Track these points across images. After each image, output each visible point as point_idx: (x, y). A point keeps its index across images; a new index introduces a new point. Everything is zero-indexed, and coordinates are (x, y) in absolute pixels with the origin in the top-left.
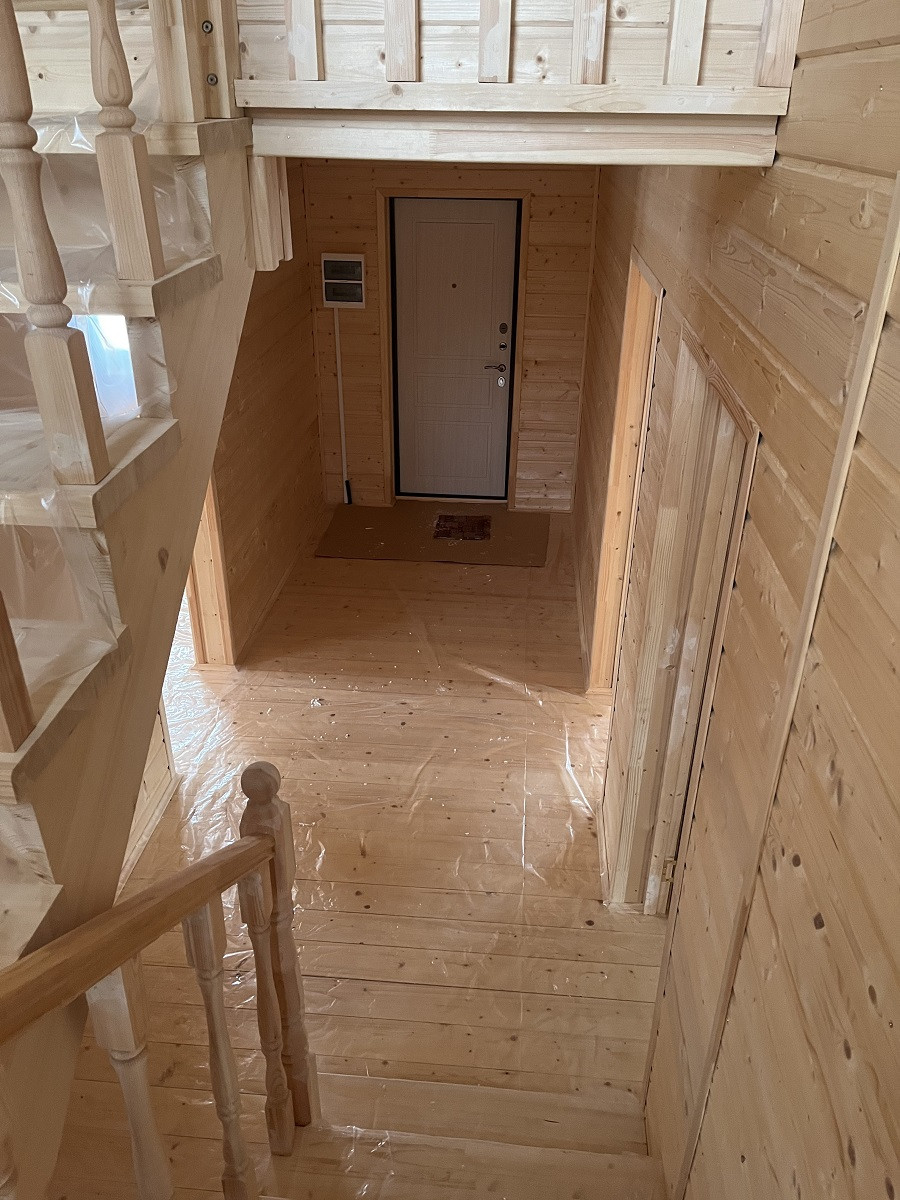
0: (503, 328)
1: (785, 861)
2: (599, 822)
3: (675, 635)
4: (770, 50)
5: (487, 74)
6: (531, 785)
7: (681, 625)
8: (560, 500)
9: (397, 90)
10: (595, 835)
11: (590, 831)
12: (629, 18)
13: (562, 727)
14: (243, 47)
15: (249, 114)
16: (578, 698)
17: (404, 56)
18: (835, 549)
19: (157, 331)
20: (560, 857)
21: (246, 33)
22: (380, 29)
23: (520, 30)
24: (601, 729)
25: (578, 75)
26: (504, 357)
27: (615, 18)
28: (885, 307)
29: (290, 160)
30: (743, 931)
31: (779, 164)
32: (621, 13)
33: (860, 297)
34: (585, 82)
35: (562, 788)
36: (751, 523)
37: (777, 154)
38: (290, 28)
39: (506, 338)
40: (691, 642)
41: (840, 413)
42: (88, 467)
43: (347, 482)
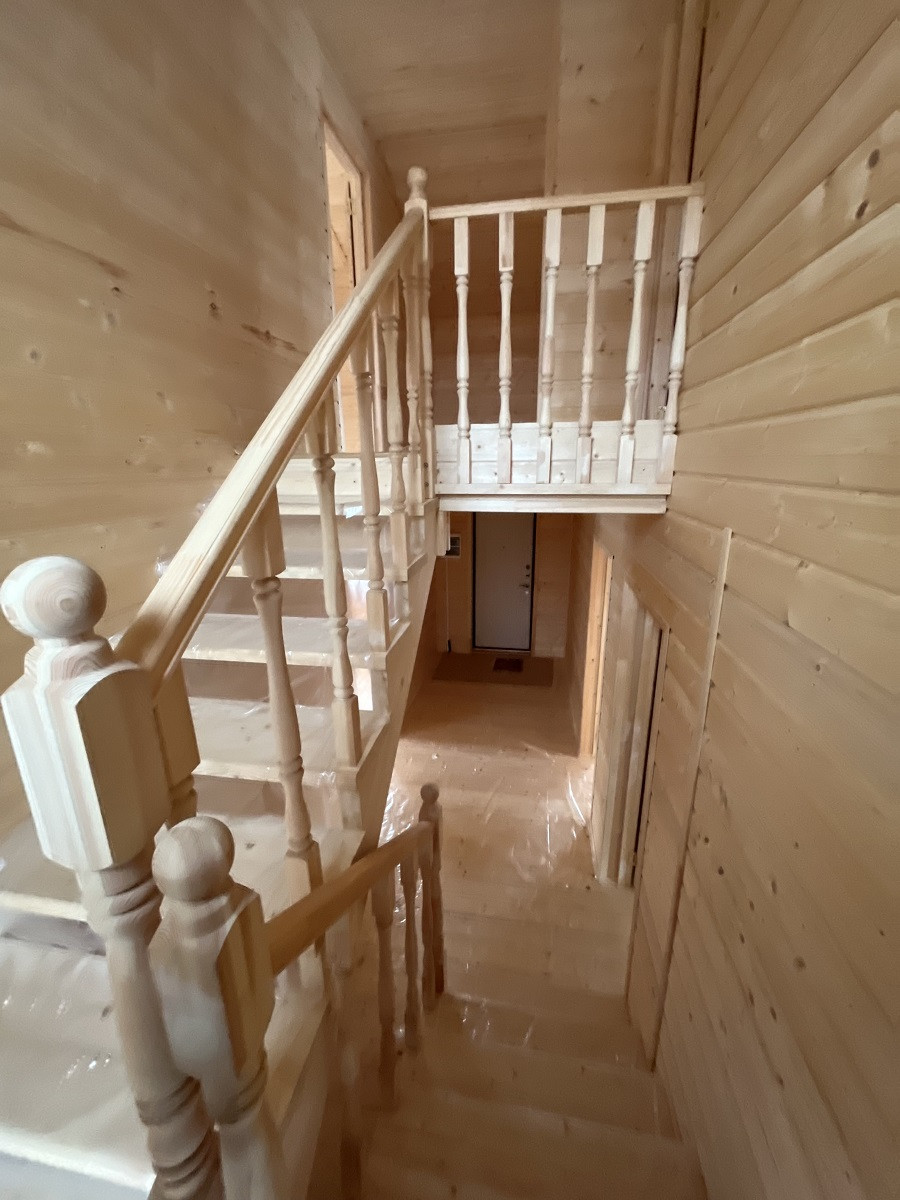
0: (528, 567)
1: (700, 842)
2: (590, 830)
3: (628, 724)
4: (662, 469)
5: (540, 480)
6: (552, 808)
7: (632, 720)
8: (558, 652)
9: (502, 487)
10: (588, 837)
11: (585, 834)
12: (600, 458)
13: (566, 774)
14: (438, 471)
15: (439, 496)
16: (574, 759)
17: (505, 474)
18: (712, 685)
19: (406, 587)
20: (569, 848)
21: (439, 466)
22: (495, 464)
23: (554, 463)
24: (589, 776)
25: (578, 480)
26: (528, 581)
27: (593, 457)
28: (724, 581)
29: (452, 513)
30: (680, 883)
31: (669, 513)
32: (596, 456)
33: (713, 576)
34: (581, 483)
35: (568, 809)
36: (668, 670)
37: (667, 510)
38: (459, 465)
39: (530, 571)
40: (637, 729)
41: (709, 623)
42: (384, 644)
43: (449, 642)
